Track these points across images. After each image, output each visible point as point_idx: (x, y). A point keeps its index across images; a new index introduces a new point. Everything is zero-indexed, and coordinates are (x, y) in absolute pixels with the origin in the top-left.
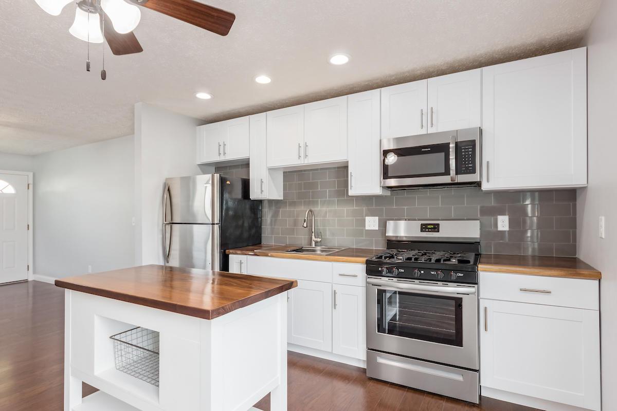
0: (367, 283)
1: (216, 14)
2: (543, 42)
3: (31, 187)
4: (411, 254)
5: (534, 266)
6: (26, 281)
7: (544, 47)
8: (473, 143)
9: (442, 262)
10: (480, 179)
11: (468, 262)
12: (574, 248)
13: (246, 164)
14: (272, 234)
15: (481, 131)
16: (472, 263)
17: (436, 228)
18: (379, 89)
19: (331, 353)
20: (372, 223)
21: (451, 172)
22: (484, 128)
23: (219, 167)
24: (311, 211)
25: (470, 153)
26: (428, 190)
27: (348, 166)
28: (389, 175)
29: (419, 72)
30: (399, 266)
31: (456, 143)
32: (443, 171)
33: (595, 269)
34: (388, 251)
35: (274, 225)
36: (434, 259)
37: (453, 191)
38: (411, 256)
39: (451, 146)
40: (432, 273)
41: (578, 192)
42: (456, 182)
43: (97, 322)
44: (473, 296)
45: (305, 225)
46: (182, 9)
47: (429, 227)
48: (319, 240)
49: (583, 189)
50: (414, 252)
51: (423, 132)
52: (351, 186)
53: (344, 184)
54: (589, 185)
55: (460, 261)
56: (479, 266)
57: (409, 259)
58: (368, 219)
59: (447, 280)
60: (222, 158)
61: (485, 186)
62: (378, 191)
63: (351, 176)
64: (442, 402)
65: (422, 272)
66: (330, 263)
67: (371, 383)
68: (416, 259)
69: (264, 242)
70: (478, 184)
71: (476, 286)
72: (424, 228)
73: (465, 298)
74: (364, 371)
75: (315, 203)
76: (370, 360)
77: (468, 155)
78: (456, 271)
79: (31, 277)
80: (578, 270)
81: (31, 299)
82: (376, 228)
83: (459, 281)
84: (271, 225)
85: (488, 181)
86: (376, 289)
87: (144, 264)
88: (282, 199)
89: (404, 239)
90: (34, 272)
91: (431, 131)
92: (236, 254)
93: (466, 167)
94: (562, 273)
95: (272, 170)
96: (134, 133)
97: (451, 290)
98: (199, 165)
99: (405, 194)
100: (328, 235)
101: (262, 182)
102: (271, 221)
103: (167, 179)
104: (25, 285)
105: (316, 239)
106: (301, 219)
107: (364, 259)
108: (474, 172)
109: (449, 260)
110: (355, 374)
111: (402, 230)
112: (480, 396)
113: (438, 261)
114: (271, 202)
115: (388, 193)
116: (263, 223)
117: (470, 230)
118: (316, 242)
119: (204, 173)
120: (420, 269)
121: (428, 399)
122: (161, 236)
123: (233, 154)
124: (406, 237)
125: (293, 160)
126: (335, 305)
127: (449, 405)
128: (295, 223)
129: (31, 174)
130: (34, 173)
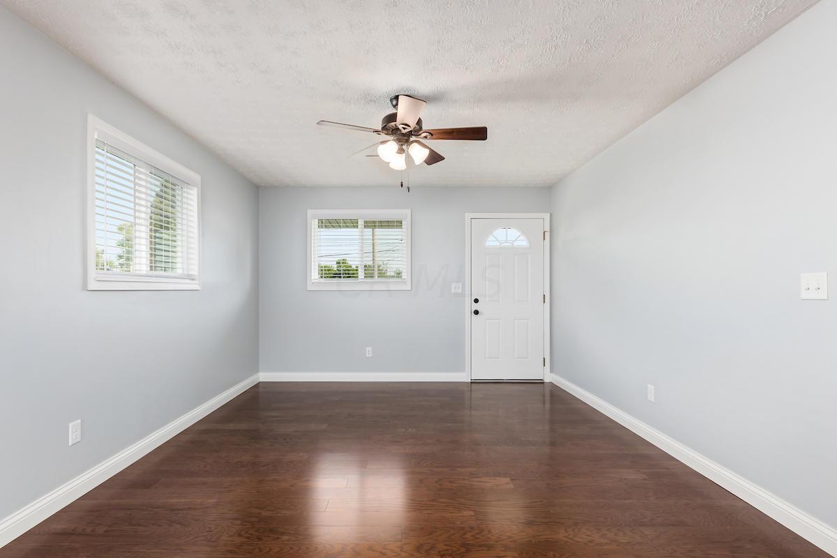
3: (547, 235)
6: (541, 383)
79: (549, 377)
81: (548, 405)
90: (552, 371)
104: (540, 386)
129: (547, 216)
130: (551, 215)
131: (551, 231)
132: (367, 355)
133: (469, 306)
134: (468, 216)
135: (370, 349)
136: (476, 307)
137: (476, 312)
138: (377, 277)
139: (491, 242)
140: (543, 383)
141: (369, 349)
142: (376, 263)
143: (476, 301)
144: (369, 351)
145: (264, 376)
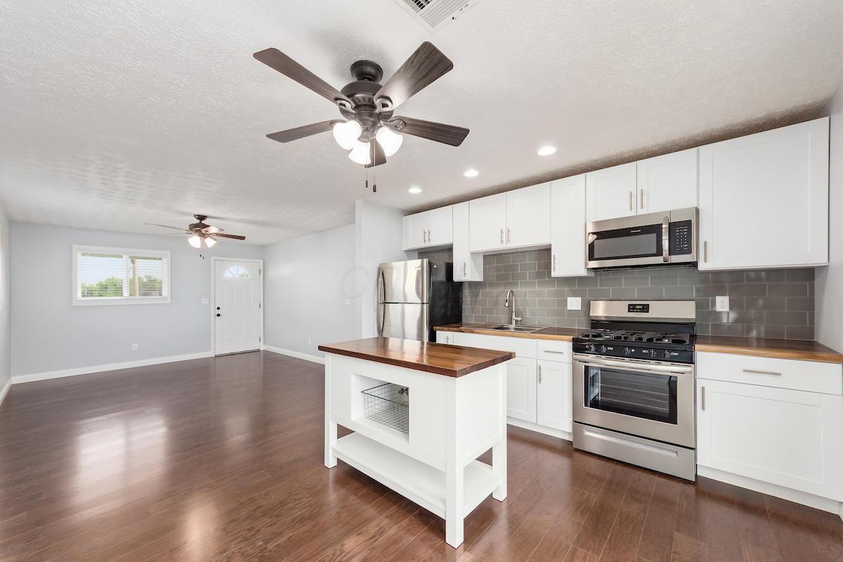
0: (574, 359)
1: (453, 131)
2: (773, 116)
3: (262, 272)
4: (619, 333)
5: (759, 347)
6: (259, 351)
7: (774, 120)
8: (688, 223)
9: (655, 341)
10: (697, 259)
11: (684, 342)
12: (811, 331)
13: (449, 249)
14: (472, 313)
15: (697, 210)
16: (687, 342)
17: (645, 308)
18: (584, 174)
19: (536, 424)
20: (574, 303)
21: (664, 253)
22: (701, 208)
23: (422, 253)
24: (512, 292)
25: (685, 233)
26: (636, 270)
27: (550, 249)
28: (595, 257)
29: (627, 155)
30: (607, 344)
31: (670, 224)
32: (654, 251)
33: (835, 352)
34: (593, 330)
35: (475, 304)
36: (645, 337)
37: (664, 271)
38: (619, 335)
39: (663, 226)
40: (644, 351)
41: (816, 272)
42: (669, 262)
43: (354, 380)
44: (689, 375)
45: (507, 305)
46: (429, 130)
47: (637, 307)
48: (520, 319)
49: (823, 268)
50: (622, 332)
51: (633, 213)
52: (554, 268)
53: (548, 266)
54: (831, 264)
55: (674, 341)
56: (696, 346)
57: (619, 338)
58: (570, 299)
59: (660, 358)
60: (427, 245)
61: (702, 266)
62: (583, 273)
63: (554, 258)
64: (652, 476)
65: (633, 350)
66: (536, 340)
67: (577, 455)
68: (625, 338)
69: (464, 320)
70: (694, 265)
71: (692, 365)
72: (632, 308)
73: (680, 377)
74: (570, 443)
75: (515, 284)
76: (575, 432)
77: (684, 235)
78: (670, 351)
79: (262, 347)
80: (816, 354)
81: (262, 365)
82: (579, 308)
83: (673, 360)
84: (472, 305)
85: (705, 261)
86: (583, 366)
87: (364, 338)
88: (482, 280)
89: (603, 319)
90: (264, 343)
91: (641, 212)
92: (443, 330)
93: (680, 248)
94: (795, 355)
95: (474, 254)
96: (355, 223)
97: (665, 368)
98: (406, 251)
99: (611, 275)
100: (528, 315)
101: (465, 265)
102: (471, 301)
103: (381, 264)
104: (257, 353)
105: (517, 319)
106: (501, 299)
107: (571, 337)
108: (689, 252)
109: (661, 340)
110: (560, 445)
111: (600, 310)
112: (696, 475)
113: (650, 340)
114: (471, 283)
115: (592, 274)
116: (464, 303)
117: (684, 311)
118: (516, 321)
119: (410, 258)
120: (630, 348)
121: (638, 473)
122: (376, 314)
123: (437, 241)
124: (605, 317)
125: (495, 245)
126: (540, 379)
127: (662, 480)
128: (496, 303)
129: (261, 261)
130: (264, 261)
131: (264, 270)
133: (214, 312)
134: (213, 258)
135: (136, 344)
136: (218, 312)
137: (219, 315)
138: (138, 295)
139: (227, 275)
142: (137, 275)
143: (218, 308)
144: (135, 346)
145: (17, 379)
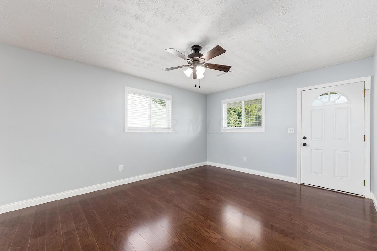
3: (368, 93)
6: (362, 197)
79: (368, 195)
129: (368, 79)
130: (372, 78)
131: (371, 89)
132: (244, 161)
134: (299, 90)
136: (304, 141)
137: (305, 145)
138: (250, 126)
140: (364, 198)
141: (245, 158)
143: (305, 138)
144: (245, 159)
